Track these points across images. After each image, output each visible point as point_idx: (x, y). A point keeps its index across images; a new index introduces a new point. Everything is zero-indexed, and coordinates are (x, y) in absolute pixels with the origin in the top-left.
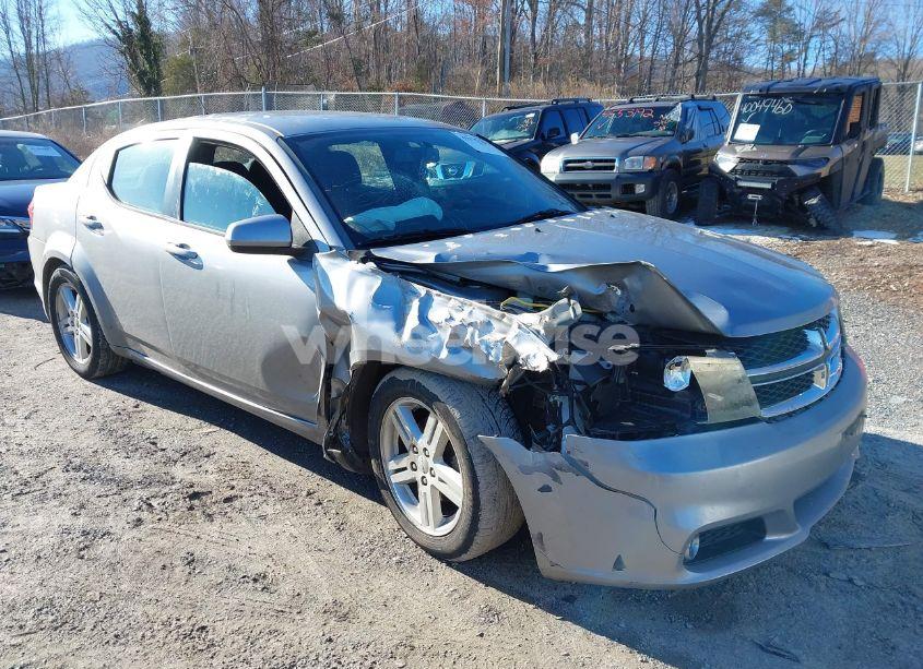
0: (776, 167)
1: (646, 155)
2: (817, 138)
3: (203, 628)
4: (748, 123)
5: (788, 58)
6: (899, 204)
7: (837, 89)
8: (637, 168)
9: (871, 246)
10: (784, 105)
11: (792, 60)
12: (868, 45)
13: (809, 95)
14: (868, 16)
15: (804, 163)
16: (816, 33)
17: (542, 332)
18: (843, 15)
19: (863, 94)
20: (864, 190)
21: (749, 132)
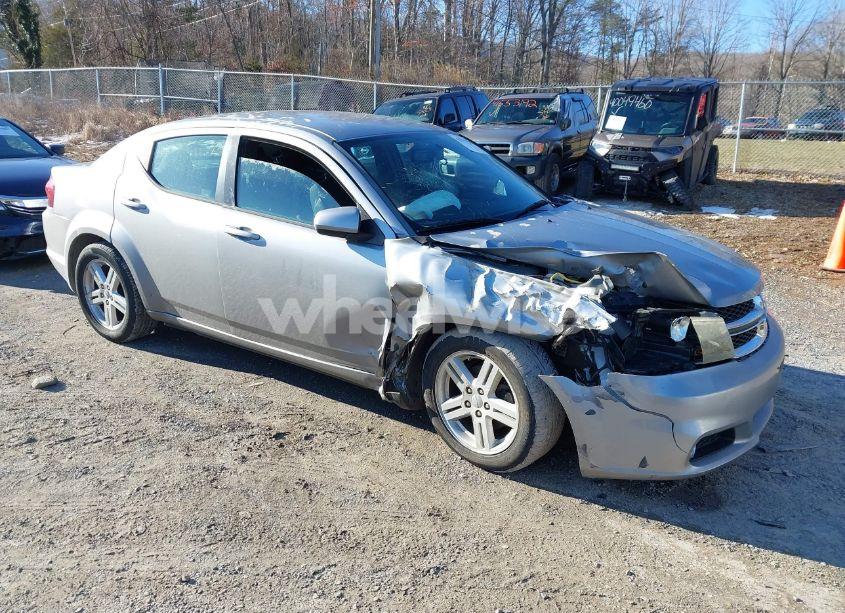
0: (642, 154)
1: (536, 140)
2: (672, 130)
3: (345, 532)
4: (617, 115)
5: (615, 49)
6: (730, 183)
7: (688, 89)
8: (529, 152)
9: (718, 220)
10: (646, 101)
11: (620, 51)
12: (682, 40)
13: (665, 93)
14: (682, 15)
15: (663, 151)
16: (639, 28)
17: (600, 301)
18: (662, 13)
19: (707, 94)
20: (705, 172)
21: (617, 122)
